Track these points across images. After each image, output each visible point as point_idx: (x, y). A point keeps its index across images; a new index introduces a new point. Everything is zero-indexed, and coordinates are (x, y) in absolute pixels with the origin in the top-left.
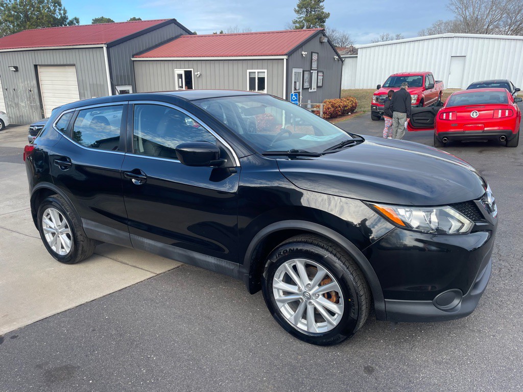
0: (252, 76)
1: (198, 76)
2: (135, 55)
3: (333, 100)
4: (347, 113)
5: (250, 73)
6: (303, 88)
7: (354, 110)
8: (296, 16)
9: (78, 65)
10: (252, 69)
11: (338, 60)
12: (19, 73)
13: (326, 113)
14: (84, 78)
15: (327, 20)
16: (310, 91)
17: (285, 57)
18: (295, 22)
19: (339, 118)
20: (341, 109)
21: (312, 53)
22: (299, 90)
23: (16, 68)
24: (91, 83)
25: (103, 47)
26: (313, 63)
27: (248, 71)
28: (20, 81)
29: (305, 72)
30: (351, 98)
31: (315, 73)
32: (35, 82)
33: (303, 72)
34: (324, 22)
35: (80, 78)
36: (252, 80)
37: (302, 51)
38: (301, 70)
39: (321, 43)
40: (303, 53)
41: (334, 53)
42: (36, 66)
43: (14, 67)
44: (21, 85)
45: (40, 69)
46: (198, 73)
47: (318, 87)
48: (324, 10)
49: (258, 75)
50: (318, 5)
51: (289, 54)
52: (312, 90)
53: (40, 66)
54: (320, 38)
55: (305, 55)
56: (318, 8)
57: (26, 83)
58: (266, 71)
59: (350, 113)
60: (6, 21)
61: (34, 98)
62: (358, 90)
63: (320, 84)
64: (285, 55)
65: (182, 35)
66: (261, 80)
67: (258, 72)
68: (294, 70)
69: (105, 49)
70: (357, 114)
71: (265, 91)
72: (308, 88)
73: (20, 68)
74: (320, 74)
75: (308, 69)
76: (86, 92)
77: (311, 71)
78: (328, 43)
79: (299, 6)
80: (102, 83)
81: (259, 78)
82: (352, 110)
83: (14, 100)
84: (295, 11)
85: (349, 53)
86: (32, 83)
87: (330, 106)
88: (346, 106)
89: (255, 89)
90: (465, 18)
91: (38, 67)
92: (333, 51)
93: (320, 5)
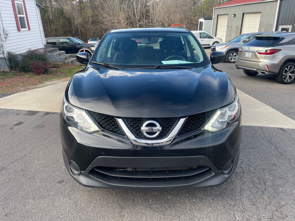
9: (262, 13)
12: (235, 17)
14: (263, 21)
23: (235, 15)
24: (266, 23)
28: (235, 22)
32: (241, 23)
42: (243, 14)
43: (234, 15)
44: (235, 24)
45: (245, 15)
57: (237, 23)
61: (238, 32)
76: (262, 29)
80: (272, 23)
83: (230, 32)
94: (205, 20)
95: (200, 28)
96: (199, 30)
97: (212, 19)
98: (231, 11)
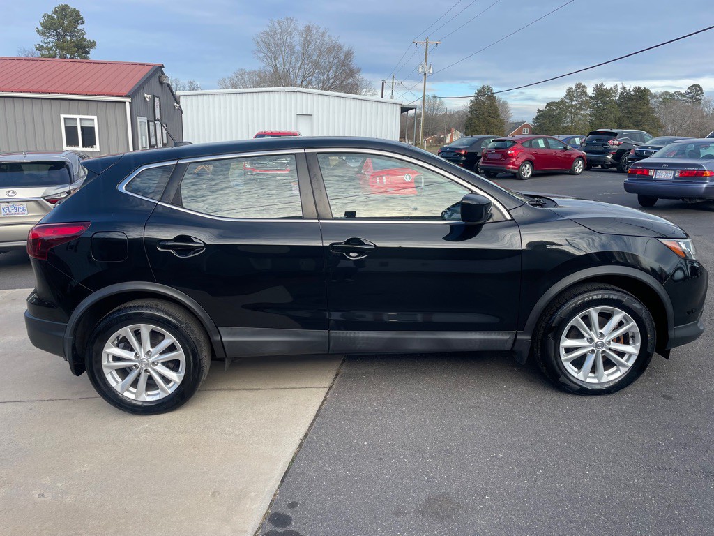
0: (71, 124)
5: (65, 119)
6: (149, 146)
8: (40, 40)
10: (70, 114)
11: (178, 109)
15: (92, 51)
17: (128, 100)
18: (40, 48)
21: (153, 96)
26: (156, 111)
27: (63, 116)
29: (150, 123)
31: (159, 126)
33: (148, 122)
34: (88, 53)
36: (71, 131)
37: (145, 92)
38: (145, 120)
39: (161, 83)
40: (146, 95)
41: (174, 99)
48: (85, 36)
49: (81, 124)
50: (76, 28)
51: (133, 96)
54: (159, 77)
55: (148, 98)
56: (75, 32)
58: (95, 118)
63: (165, 141)
64: (126, 96)
66: (88, 132)
67: (81, 119)
68: (139, 119)
71: (97, 148)
72: (155, 146)
75: (152, 119)
77: (156, 122)
78: (167, 85)
79: (44, 25)
81: (82, 128)
84: (38, 31)
89: (77, 145)
90: (276, 69)
92: (172, 96)
93: (78, 28)
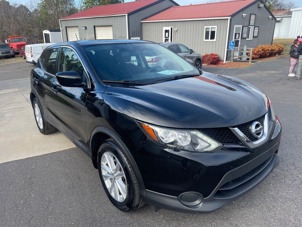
0: (207, 30)
1: (176, 31)
2: (143, 19)
3: (264, 46)
4: (275, 55)
5: (206, 28)
6: (241, 38)
7: (281, 53)
9: (113, 26)
10: (208, 26)
11: (272, 19)
12: (87, 30)
13: (257, 54)
14: (116, 33)
16: (247, 39)
17: (229, 18)
19: (267, 58)
20: (269, 52)
21: (251, 14)
22: (238, 39)
23: (86, 27)
24: (119, 36)
25: (125, 16)
26: (251, 21)
27: (205, 27)
28: (87, 34)
29: (244, 27)
30: (279, 45)
31: (252, 28)
32: (94, 35)
33: (243, 27)
35: (114, 33)
36: (207, 33)
37: (243, 13)
38: (241, 26)
39: (259, 7)
40: (244, 14)
41: (270, 14)
42: (95, 27)
44: (88, 37)
46: (176, 29)
47: (254, 37)
49: (211, 30)
51: (232, 16)
52: (249, 39)
53: (97, 26)
54: (259, 4)
55: (245, 16)
57: (90, 36)
58: (216, 27)
59: (277, 55)
60: (88, 2)
62: (290, 39)
63: (256, 35)
64: (229, 16)
65: (172, 6)
66: (213, 33)
67: (211, 28)
68: (235, 26)
69: (127, 16)
70: (282, 56)
71: (215, 40)
72: (246, 38)
73: (87, 28)
74: (256, 28)
75: (247, 25)
77: (249, 27)
78: (264, 8)
80: (124, 36)
81: (212, 32)
82: (279, 52)
85: (286, 14)
86: (92, 36)
87: (260, 50)
88: (274, 50)
89: (208, 39)
91: (96, 27)
92: (269, 13)
94: (50, 31)
95: (47, 41)
96: (46, 43)
97: (60, 31)
98: (82, 24)
